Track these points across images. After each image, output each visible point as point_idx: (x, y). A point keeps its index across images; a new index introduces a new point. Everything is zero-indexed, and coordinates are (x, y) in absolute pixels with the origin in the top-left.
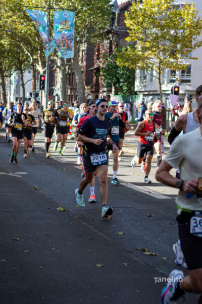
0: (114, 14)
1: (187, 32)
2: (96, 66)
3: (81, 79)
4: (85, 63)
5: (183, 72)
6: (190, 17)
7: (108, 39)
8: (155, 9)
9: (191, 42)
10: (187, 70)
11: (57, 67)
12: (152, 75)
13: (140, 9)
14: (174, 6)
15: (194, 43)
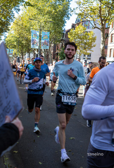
0: (64, 33)
1: (90, 41)
2: (57, 52)
3: (51, 56)
4: (53, 51)
5: (88, 55)
6: (92, 35)
7: (62, 42)
8: (79, 32)
9: (91, 45)
10: (90, 55)
11: (43, 52)
12: (77, 56)
13: (74, 32)
14: (86, 32)
15: (92, 45)
